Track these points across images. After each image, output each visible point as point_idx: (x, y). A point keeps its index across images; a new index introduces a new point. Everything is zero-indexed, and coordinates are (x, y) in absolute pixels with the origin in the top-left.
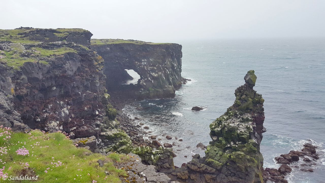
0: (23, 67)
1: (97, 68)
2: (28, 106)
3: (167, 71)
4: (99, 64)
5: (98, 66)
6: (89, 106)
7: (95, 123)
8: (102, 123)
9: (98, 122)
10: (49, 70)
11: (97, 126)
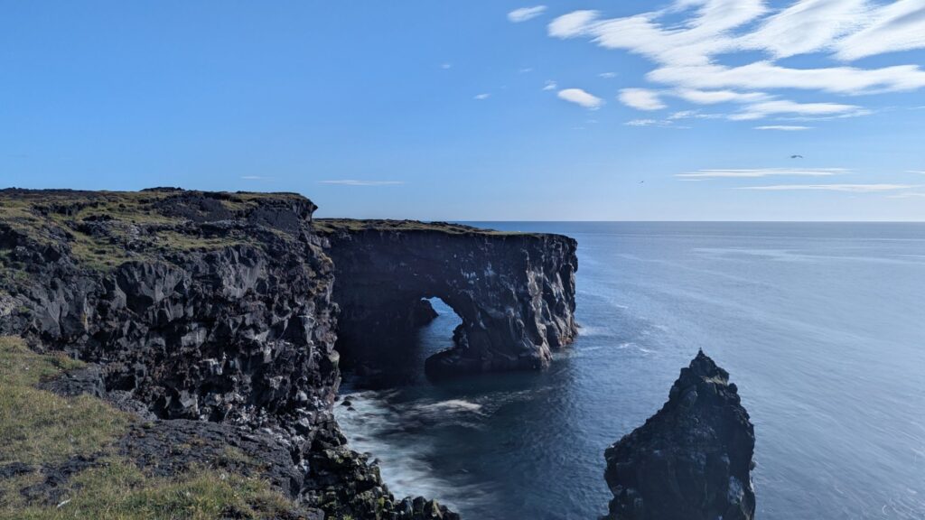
0: (120, 271)
1: (314, 285)
2: (122, 361)
5: (317, 281)
6: (281, 378)
7: (296, 422)
8: (316, 424)
9: (305, 422)
10: (182, 282)
11: (302, 431)
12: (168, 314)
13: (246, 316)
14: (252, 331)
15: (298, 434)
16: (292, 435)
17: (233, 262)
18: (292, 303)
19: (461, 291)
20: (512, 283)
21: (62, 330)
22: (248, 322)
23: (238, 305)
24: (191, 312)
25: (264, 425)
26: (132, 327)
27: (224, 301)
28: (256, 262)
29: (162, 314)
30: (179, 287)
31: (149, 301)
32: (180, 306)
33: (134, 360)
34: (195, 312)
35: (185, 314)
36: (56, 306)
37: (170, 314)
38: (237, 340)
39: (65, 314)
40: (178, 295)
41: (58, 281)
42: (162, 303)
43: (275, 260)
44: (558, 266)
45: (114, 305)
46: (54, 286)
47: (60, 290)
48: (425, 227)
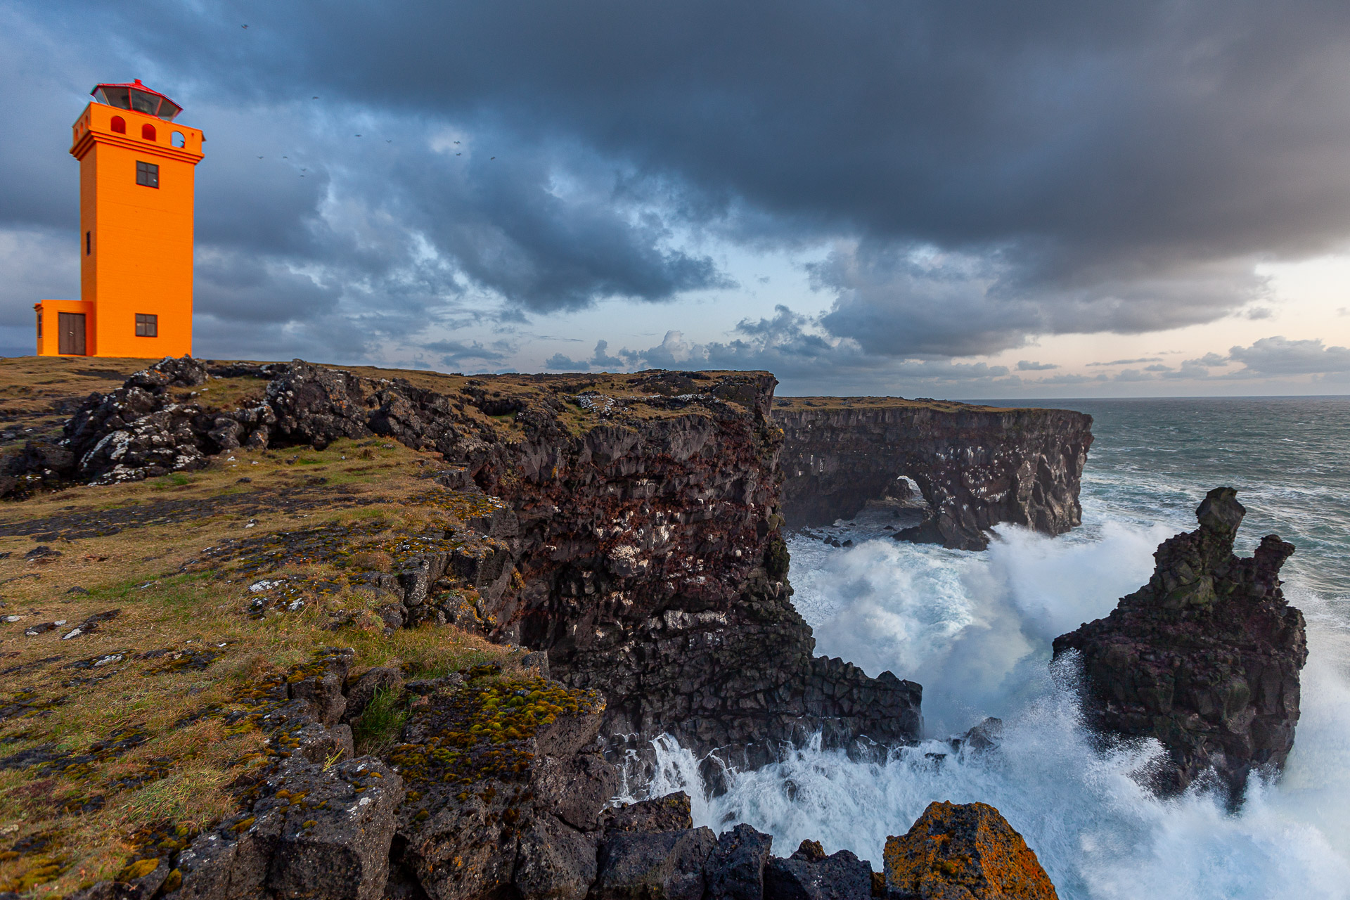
10: (636, 444)
12: (623, 470)
14: (696, 490)
17: (684, 429)
18: (736, 467)
21: (540, 477)
22: (692, 482)
23: (684, 467)
24: (642, 470)
26: (594, 478)
27: (670, 461)
28: (704, 429)
29: (618, 470)
30: (634, 447)
31: (608, 458)
32: (633, 463)
33: (594, 506)
34: (646, 470)
35: (637, 472)
36: (538, 457)
37: (624, 470)
38: (682, 496)
39: (544, 464)
40: (633, 455)
41: (542, 439)
42: (618, 460)
43: (724, 429)
45: (581, 460)
46: (539, 443)
47: (543, 446)
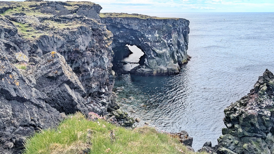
0: (39, 40)
1: (106, 43)
3: (172, 48)
4: (108, 39)
5: (107, 41)
6: (96, 83)
7: (101, 101)
8: (108, 101)
9: (104, 101)
10: (63, 44)
11: (104, 104)
13: (85, 58)
15: (102, 106)
16: (101, 107)
17: (81, 34)
19: (145, 43)
20: (165, 39)
22: (85, 61)
23: (82, 54)
24: (66, 57)
25: (90, 103)
27: (78, 52)
30: (62, 47)
34: (68, 57)
40: (62, 50)
44: (182, 31)
48: (130, 16)
